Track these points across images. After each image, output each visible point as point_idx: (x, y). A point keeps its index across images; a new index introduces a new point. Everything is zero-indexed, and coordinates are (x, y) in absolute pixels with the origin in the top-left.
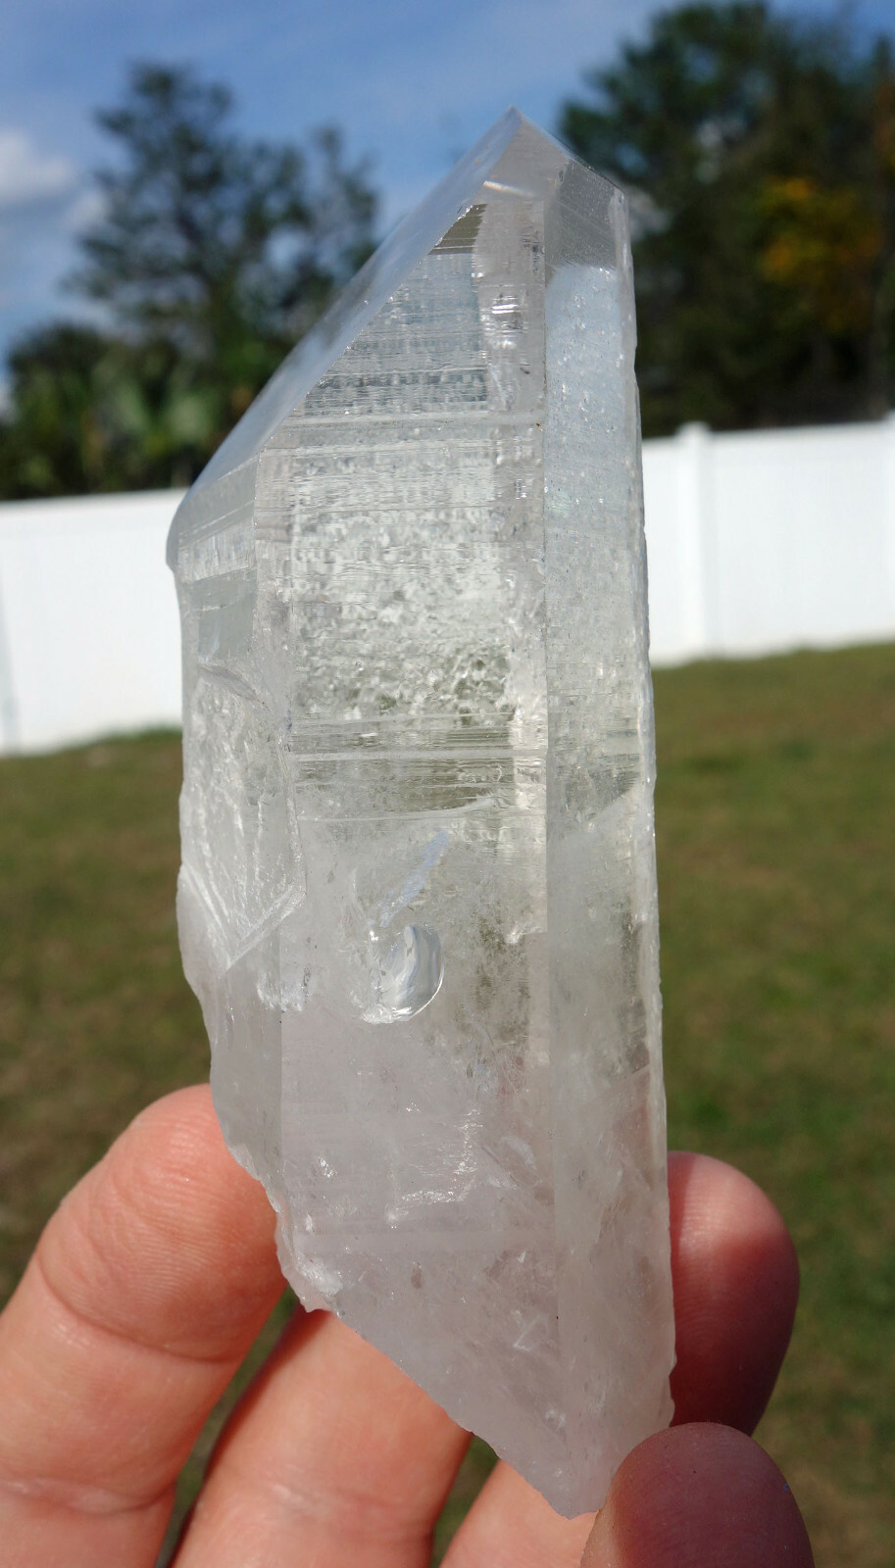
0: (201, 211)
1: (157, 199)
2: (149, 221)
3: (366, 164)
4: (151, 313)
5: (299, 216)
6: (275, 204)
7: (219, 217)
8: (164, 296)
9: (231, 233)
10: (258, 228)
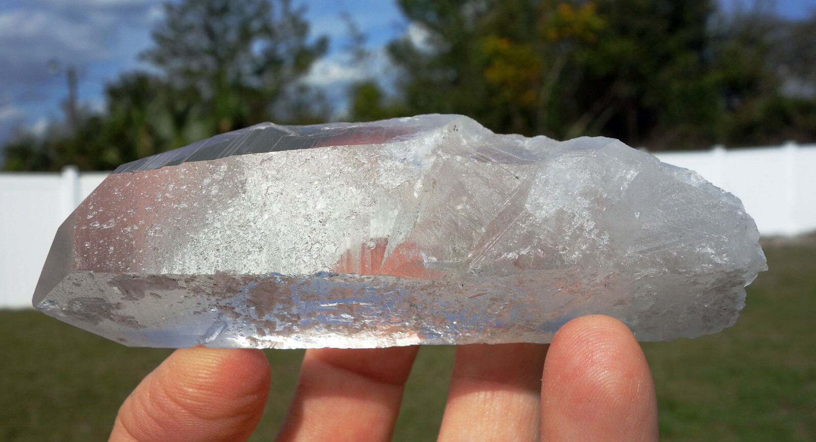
0: (217, 26)
1: (194, 18)
2: (190, 28)
3: (304, 9)
4: (188, 73)
5: (267, 31)
6: (256, 25)
7: (226, 30)
8: (195, 65)
9: (232, 36)
10: (246, 36)
